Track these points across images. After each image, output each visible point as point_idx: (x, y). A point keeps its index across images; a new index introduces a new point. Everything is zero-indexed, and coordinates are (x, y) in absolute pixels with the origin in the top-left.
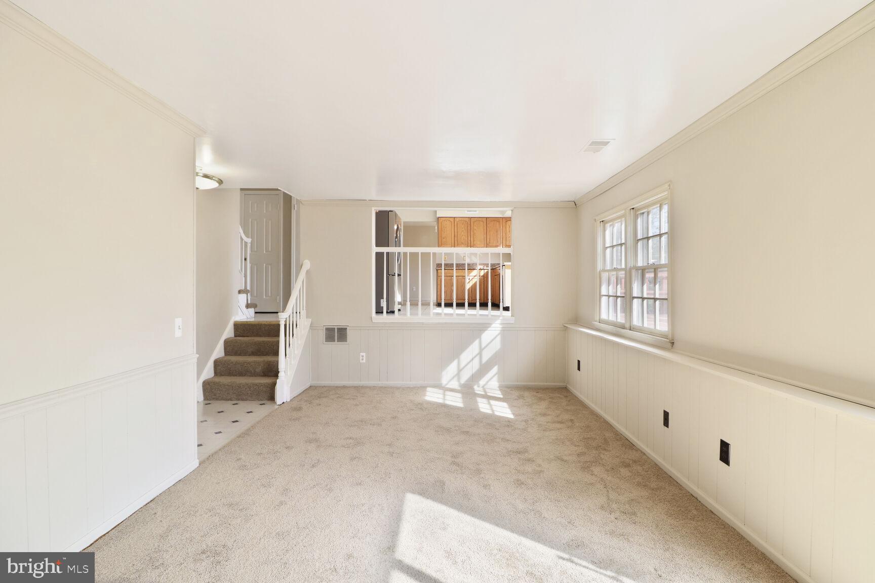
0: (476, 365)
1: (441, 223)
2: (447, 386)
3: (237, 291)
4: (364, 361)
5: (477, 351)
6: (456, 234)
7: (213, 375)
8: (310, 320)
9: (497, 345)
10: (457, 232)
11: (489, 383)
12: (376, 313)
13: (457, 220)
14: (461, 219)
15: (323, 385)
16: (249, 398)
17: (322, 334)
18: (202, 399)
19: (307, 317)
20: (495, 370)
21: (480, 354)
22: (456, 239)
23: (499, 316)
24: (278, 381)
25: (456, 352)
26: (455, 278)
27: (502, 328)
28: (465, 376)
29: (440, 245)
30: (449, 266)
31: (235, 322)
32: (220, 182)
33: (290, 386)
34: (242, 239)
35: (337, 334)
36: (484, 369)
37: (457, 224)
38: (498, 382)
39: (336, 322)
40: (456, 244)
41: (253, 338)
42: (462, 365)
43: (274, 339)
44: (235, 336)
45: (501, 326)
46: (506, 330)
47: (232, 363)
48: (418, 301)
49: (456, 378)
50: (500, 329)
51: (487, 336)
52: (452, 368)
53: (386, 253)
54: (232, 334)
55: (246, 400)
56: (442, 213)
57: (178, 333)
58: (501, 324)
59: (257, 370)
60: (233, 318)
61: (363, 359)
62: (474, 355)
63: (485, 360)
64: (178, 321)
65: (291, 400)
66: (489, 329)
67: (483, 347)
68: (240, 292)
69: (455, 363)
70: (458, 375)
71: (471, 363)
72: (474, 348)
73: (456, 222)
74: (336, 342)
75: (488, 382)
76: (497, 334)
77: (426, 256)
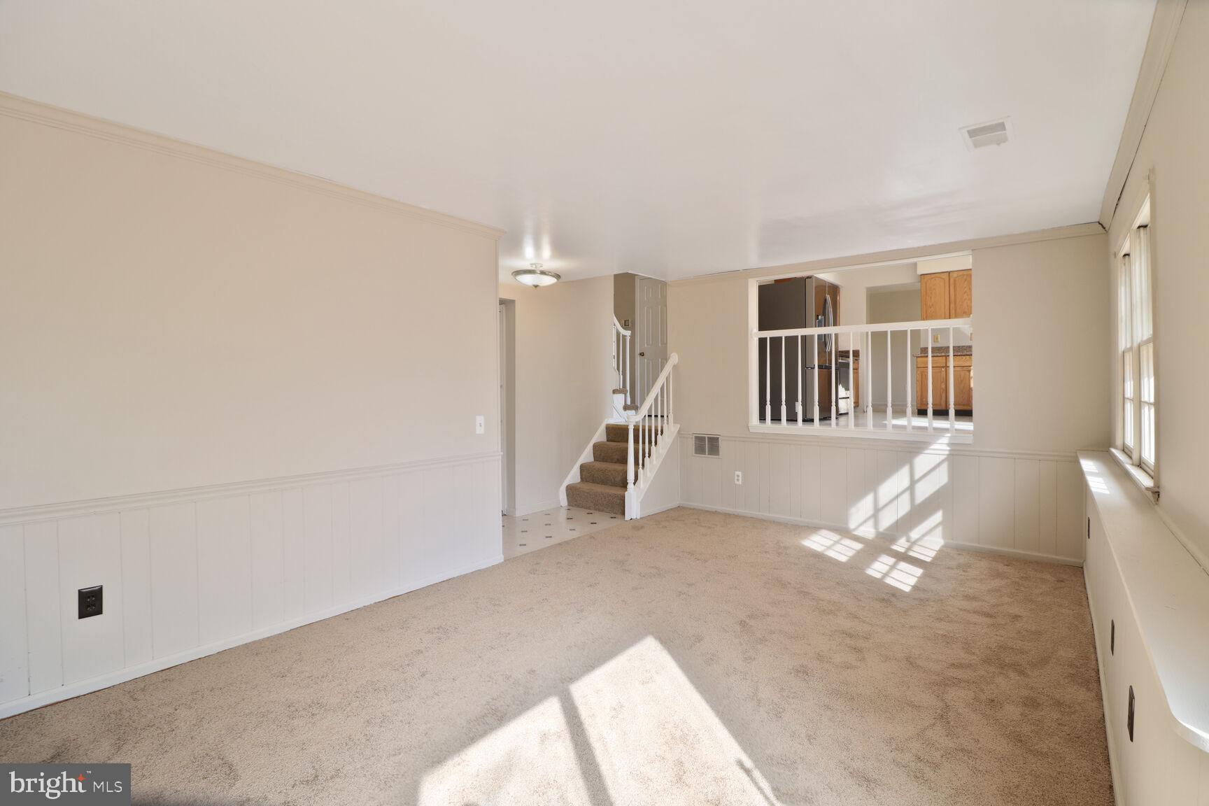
0: (904, 507)
1: (926, 283)
2: (856, 533)
3: (612, 390)
4: (740, 483)
5: (906, 483)
6: (952, 297)
7: (579, 480)
8: (679, 426)
9: (941, 478)
10: (955, 295)
11: (926, 538)
12: (771, 420)
13: (955, 275)
14: (961, 273)
15: (692, 507)
16: (605, 509)
17: (691, 444)
18: (566, 504)
19: (675, 422)
20: (938, 517)
21: (911, 488)
22: (952, 306)
23: (946, 430)
24: (626, 493)
25: (871, 481)
26: (951, 370)
27: (950, 450)
28: (887, 520)
29: (926, 317)
30: (941, 351)
31: (607, 425)
32: (558, 276)
33: (640, 500)
34: (618, 334)
35: (708, 445)
36: (919, 513)
37: (955, 281)
38: (943, 538)
39: (707, 430)
40: (953, 312)
41: (618, 444)
42: (882, 502)
43: (622, 445)
44: (608, 441)
45: (948, 448)
46: (957, 455)
47: (595, 469)
48: (906, 405)
49: (871, 523)
50: (947, 453)
51: (923, 462)
52: (864, 507)
53: (819, 336)
54: (604, 439)
55: (602, 511)
56: (928, 266)
57: (480, 430)
58: (949, 445)
59: (616, 479)
60: (606, 420)
61: (738, 480)
62: (900, 490)
63: (920, 498)
64: (480, 419)
65: (641, 518)
66: (926, 452)
67: (917, 476)
68: (615, 392)
69: (869, 499)
70: (875, 516)
71: (895, 502)
72: (900, 480)
73: (952, 281)
74: (707, 455)
75: (924, 535)
76: (941, 460)
77: (899, 336)
